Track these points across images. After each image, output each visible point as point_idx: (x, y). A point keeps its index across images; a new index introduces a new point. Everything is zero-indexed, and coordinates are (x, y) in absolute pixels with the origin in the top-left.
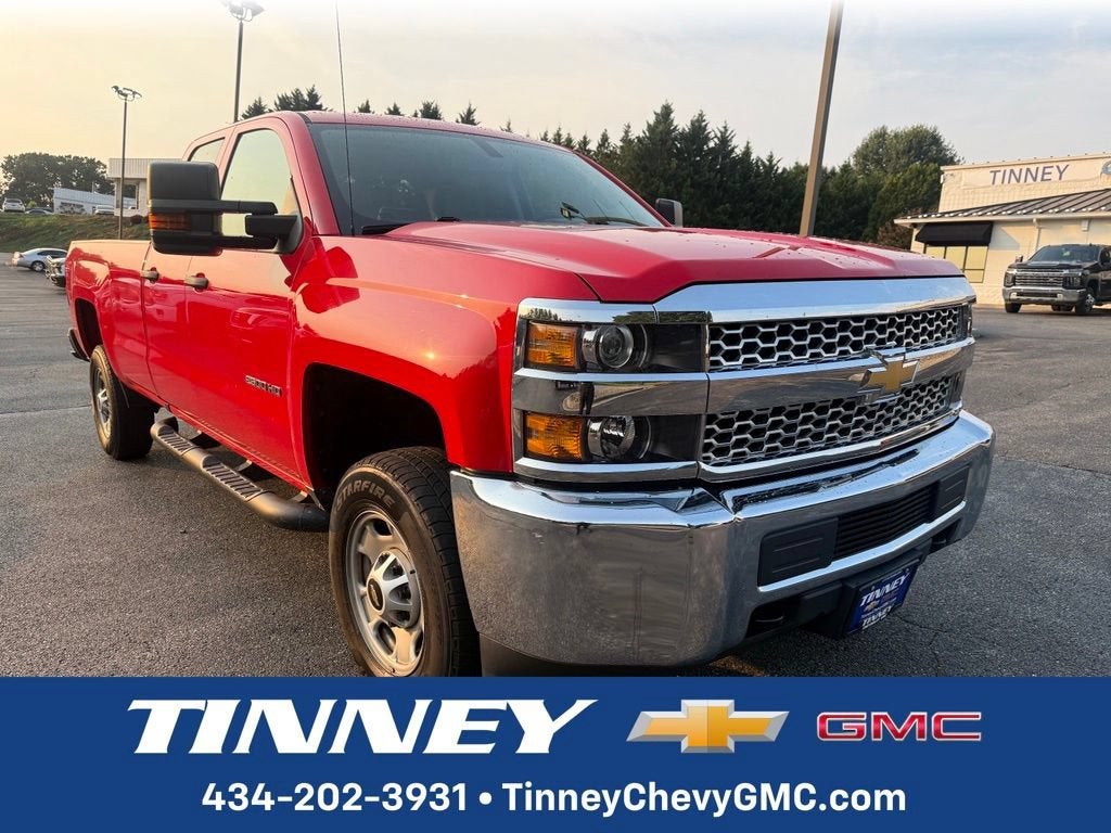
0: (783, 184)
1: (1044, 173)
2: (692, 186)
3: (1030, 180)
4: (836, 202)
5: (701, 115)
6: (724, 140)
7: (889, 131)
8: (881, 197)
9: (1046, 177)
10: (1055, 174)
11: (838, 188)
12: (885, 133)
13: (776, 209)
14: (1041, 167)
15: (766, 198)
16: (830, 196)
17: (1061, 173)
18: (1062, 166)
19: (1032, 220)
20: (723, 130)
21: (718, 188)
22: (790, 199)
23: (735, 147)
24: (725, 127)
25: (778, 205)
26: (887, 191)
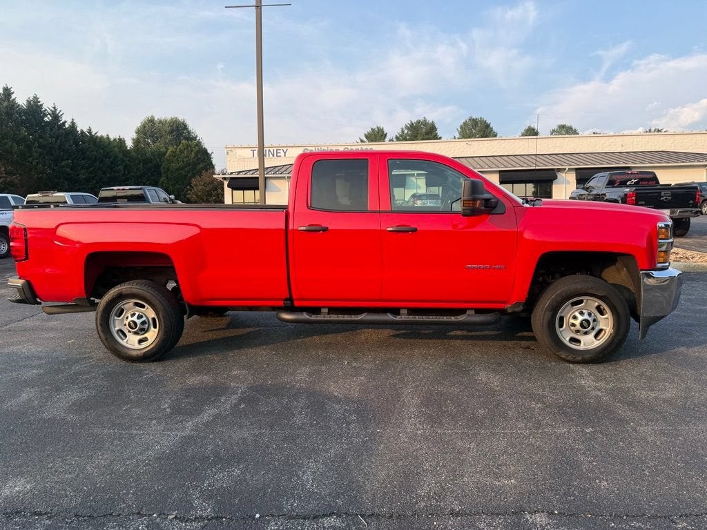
0: (102, 149)
1: (277, 153)
2: (39, 147)
3: (271, 156)
4: (137, 162)
5: (35, 98)
6: (56, 117)
7: (156, 119)
8: (167, 160)
9: (278, 155)
10: (282, 154)
11: (136, 153)
12: (154, 120)
13: (101, 165)
14: (275, 149)
15: (93, 157)
16: (133, 158)
17: (285, 153)
18: (285, 150)
19: (284, 177)
20: (53, 109)
21: (59, 149)
22: (109, 158)
23: (66, 122)
24: (54, 108)
25: (102, 162)
26: (170, 156)
